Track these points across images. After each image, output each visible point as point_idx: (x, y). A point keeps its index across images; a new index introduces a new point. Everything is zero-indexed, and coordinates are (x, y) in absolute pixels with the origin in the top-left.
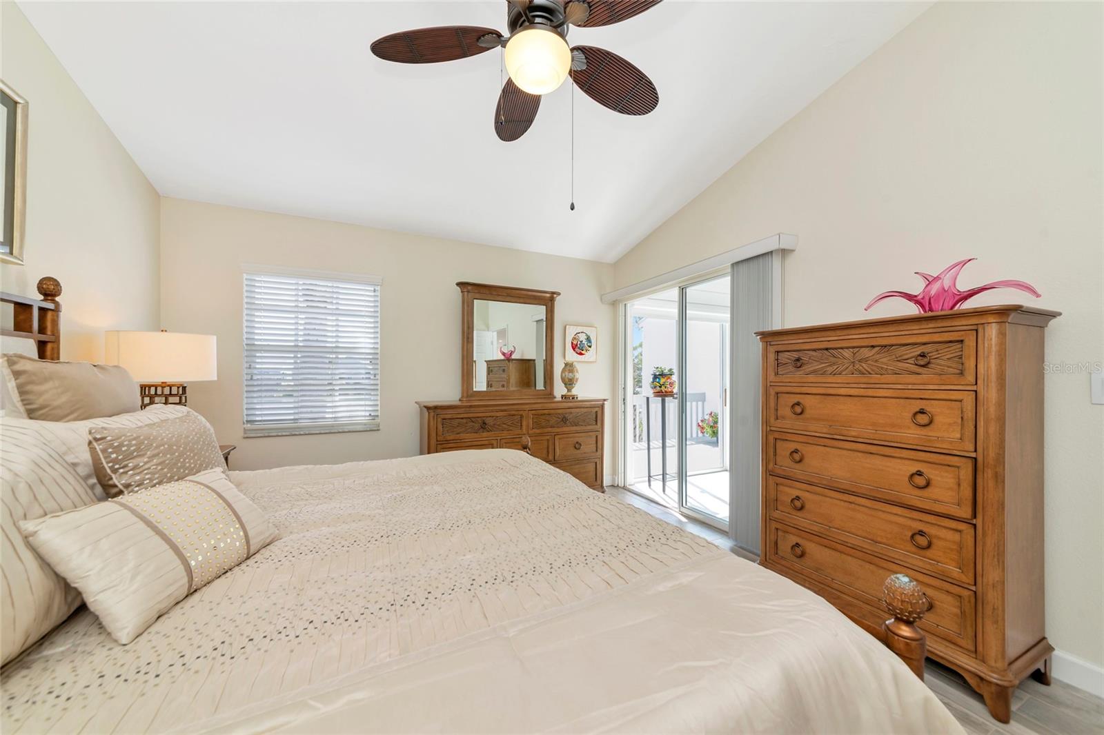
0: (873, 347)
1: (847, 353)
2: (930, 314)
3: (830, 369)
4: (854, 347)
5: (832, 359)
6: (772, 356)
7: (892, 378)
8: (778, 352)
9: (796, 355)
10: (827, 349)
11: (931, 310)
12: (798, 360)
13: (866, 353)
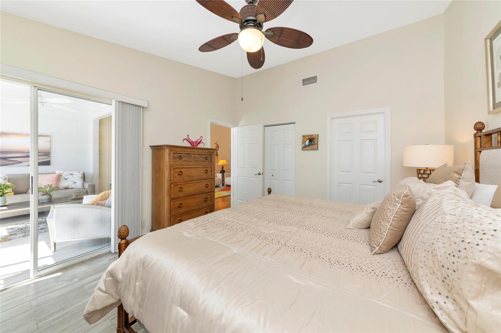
0: (198, 154)
1: (193, 155)
2: (193, 147)
3: (189, 160)
4: (194, 154)
5: (190, 157)
6: (172, 155)
7: (201, 162)
8: (174, 153)
9: (179, 155)
10: (188, 154)
11: (194, 146)
12: (180, 157)
13: (197, 156)
